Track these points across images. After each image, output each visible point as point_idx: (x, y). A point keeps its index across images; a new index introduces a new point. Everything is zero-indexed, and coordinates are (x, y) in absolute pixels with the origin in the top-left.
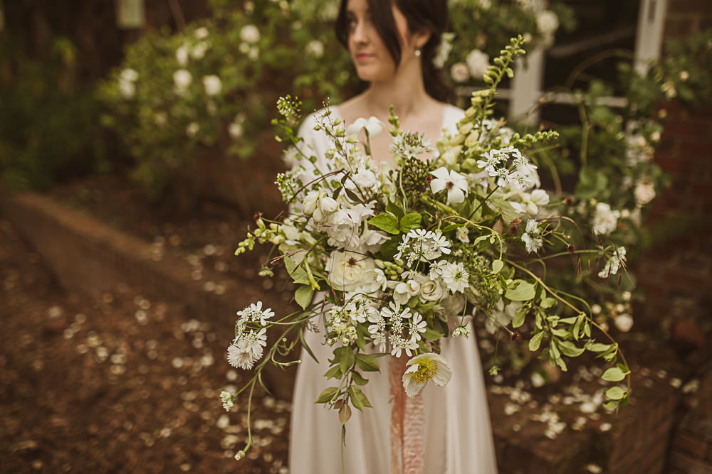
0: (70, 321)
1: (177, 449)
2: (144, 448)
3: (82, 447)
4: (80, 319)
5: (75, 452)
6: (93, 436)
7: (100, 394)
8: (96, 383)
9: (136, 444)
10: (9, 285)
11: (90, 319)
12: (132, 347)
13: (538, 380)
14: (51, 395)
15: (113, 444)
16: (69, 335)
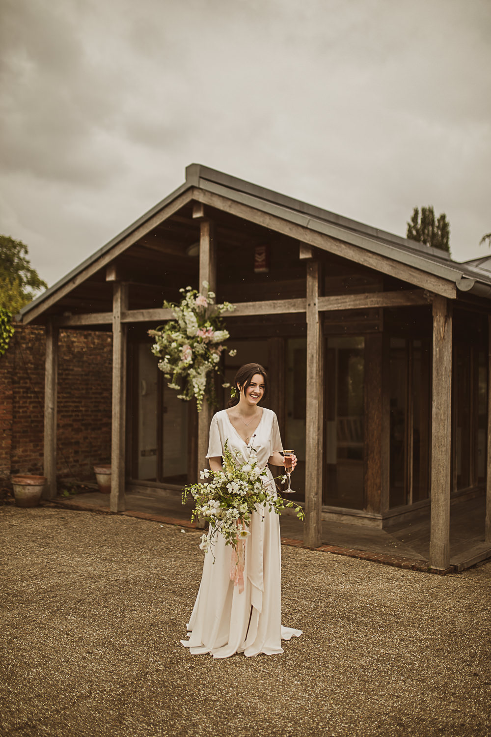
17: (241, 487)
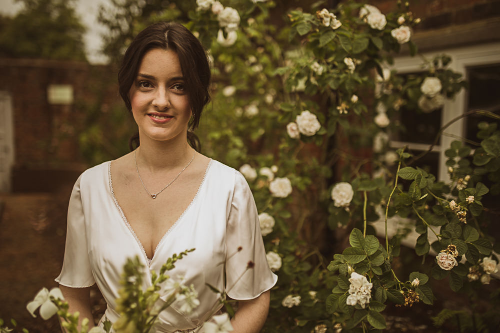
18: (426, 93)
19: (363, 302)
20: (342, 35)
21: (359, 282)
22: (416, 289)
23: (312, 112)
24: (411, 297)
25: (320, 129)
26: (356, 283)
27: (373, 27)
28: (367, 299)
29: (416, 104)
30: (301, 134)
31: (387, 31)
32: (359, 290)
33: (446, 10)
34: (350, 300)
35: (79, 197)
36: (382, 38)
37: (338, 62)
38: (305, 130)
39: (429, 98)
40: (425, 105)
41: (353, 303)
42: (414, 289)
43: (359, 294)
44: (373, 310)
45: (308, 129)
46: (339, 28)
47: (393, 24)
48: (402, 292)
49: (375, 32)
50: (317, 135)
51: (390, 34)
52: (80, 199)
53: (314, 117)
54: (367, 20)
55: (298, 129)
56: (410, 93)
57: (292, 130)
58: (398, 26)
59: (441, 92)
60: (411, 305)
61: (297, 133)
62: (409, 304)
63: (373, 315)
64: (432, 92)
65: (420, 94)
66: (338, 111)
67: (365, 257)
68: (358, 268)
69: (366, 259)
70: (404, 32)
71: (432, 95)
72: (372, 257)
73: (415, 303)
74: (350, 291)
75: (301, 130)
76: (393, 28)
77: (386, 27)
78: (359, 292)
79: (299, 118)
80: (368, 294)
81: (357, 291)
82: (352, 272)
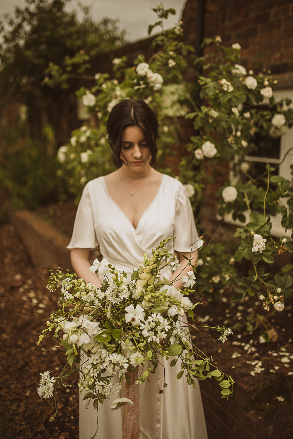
0: (24, 283)
1: (56, 358)
2: (41, 355)
3: (13, 351)
4: (30, 282)
5: (9, 354)
6: (20, 346)
7: (27, 324)
8: (27, 318)
9: (38, 353)
10: (7, 260)
11: (34, 282)
12: (51, 299)
13: (262, 340)
14: (5, 322)
15: (28, 351)
16: (22, 290)
17: (156, 327)
18: (275, 125)
19: (262, 249)
20: (234, 96)
21: (259, 239)
22: (285, 245)
23: (212, 143)
24: (282, 249)
25: (217, 153)
26: (258, 239)
27: (249, 87)
28: (263, 248)
29: (268, 132)
30: (205, 157)
31: (258, 89)
32: (259, 243)
33: (285, 61)
34: (254, 249)
35: (88, 196)
36: (254, 94)
37: (225, 109)
38: (208, 154)
39: (277, 128)
40: (274, 133)
41: (257, 250)
42: (283, 244)
43: (259, 245)
44: (266, 254)
45: (209, 153)
46: (232, 92)
47: (261, 85)
48: (277, 247)
49: (250, 91)
50: (215, 157)
51: (259, 92)
52: (89, 197)
53: (213, 145)
54: (245, 82)
55: (203, 153)
56: (265, 125)
57: (198, 154)
58: (265, 87)
59: (285, 124)
60: (282, 254)
61: (202, 156)
62: (281, 253)
63: (266, 256)
64: (279, 124)
65: (271, 125)
66: (228, 142)
67: (259, 227)
68: (257, 232)
69: (259, 228)
70: (269, 91)
71: (279, 126)
72: (262, 227)
73: (284, 252)
74: (253, 245)
75: (205, 154)
76: (262, 88)
77: (257, 87)
78: (259, 244)
79: (204, 147)
80: (264, 245)
81: (258, 244)
82: (254, 235)
